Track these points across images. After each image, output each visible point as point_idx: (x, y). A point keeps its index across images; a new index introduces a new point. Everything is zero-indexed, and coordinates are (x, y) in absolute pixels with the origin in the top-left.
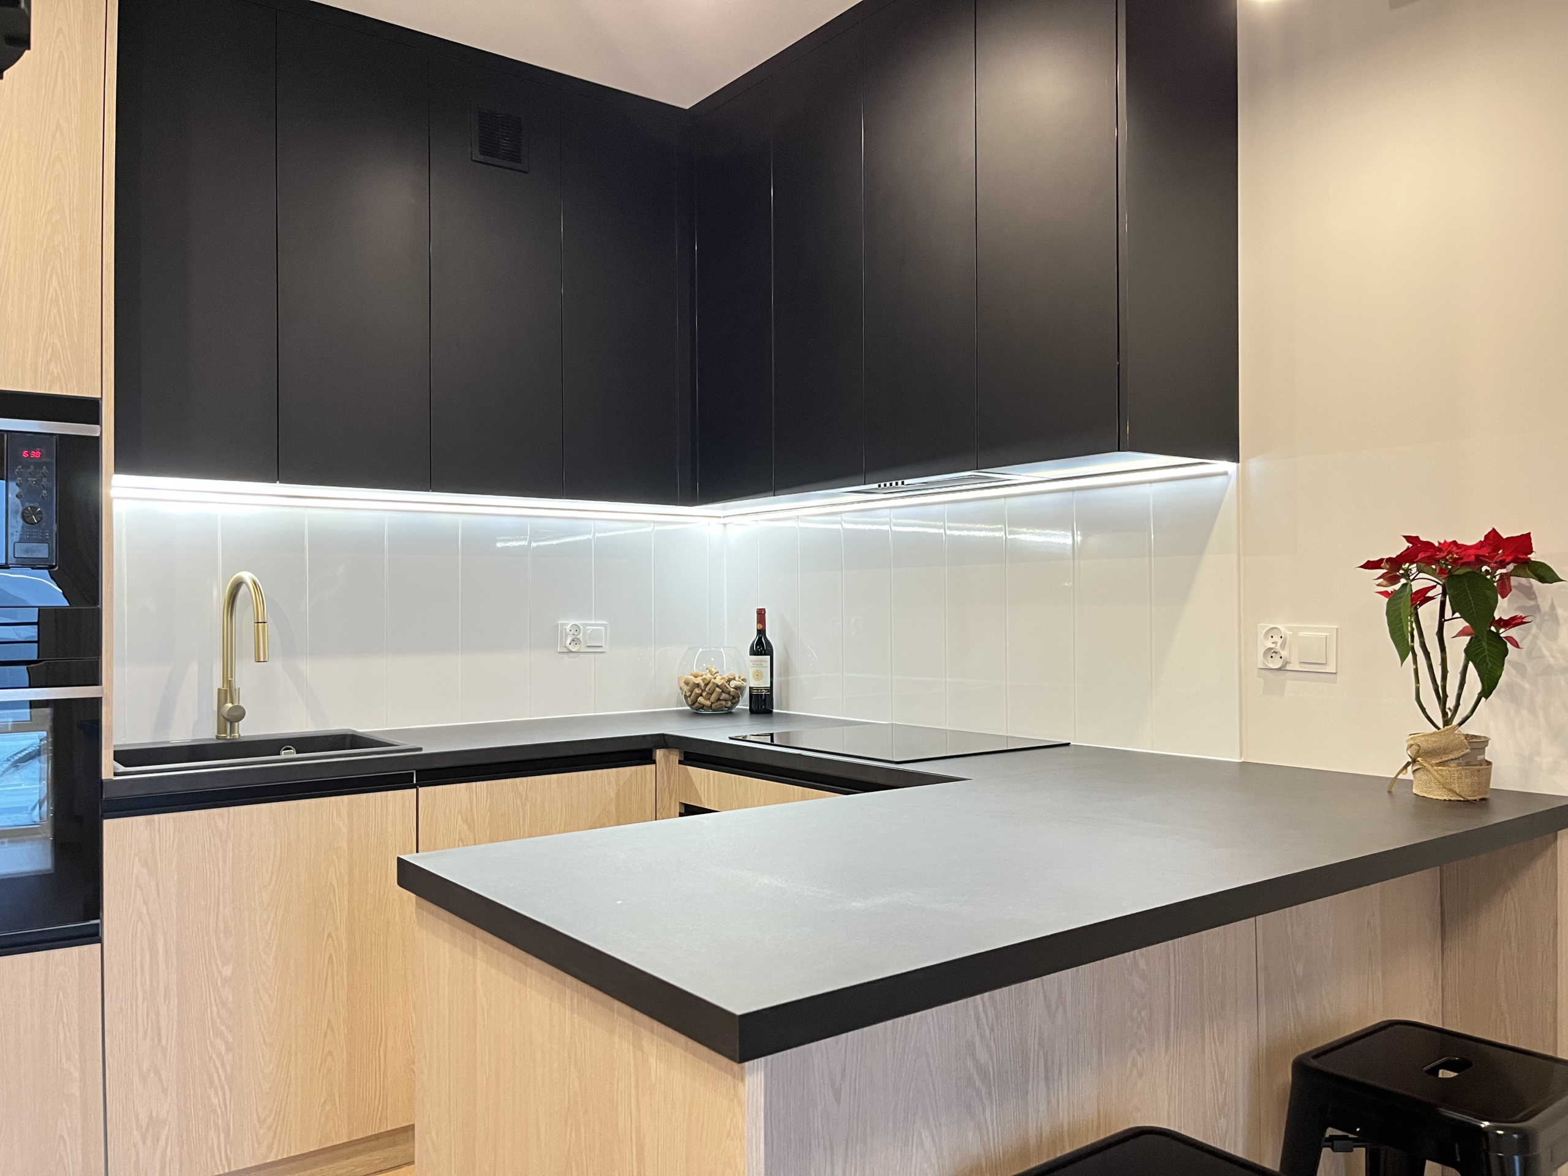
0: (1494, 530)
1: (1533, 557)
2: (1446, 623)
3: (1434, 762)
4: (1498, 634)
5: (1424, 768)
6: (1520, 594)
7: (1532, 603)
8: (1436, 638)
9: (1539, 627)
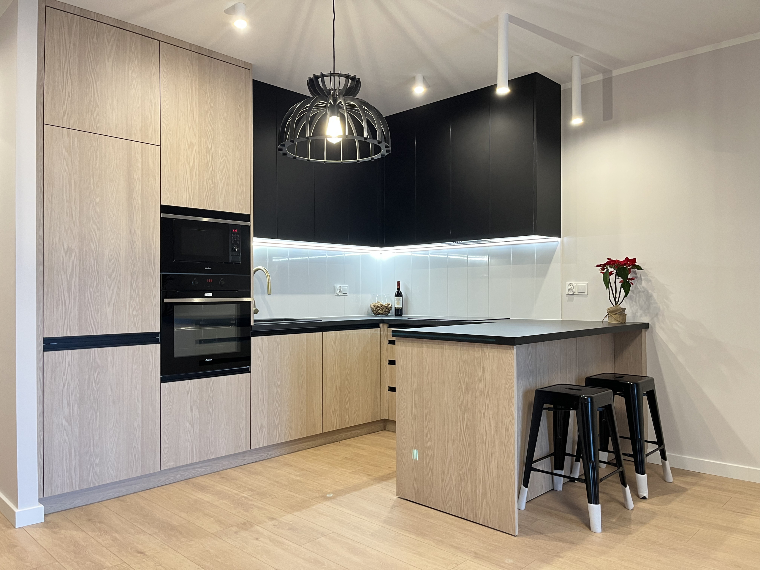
0: (627, 257)
1: (636, 264)
2: (617, 280)
3: (613, 314)
4: (628, 282)
5: (611, 316)
6: (633, 273)
7: (636, 275)
8: (614, 283)
9: (637, 281)
